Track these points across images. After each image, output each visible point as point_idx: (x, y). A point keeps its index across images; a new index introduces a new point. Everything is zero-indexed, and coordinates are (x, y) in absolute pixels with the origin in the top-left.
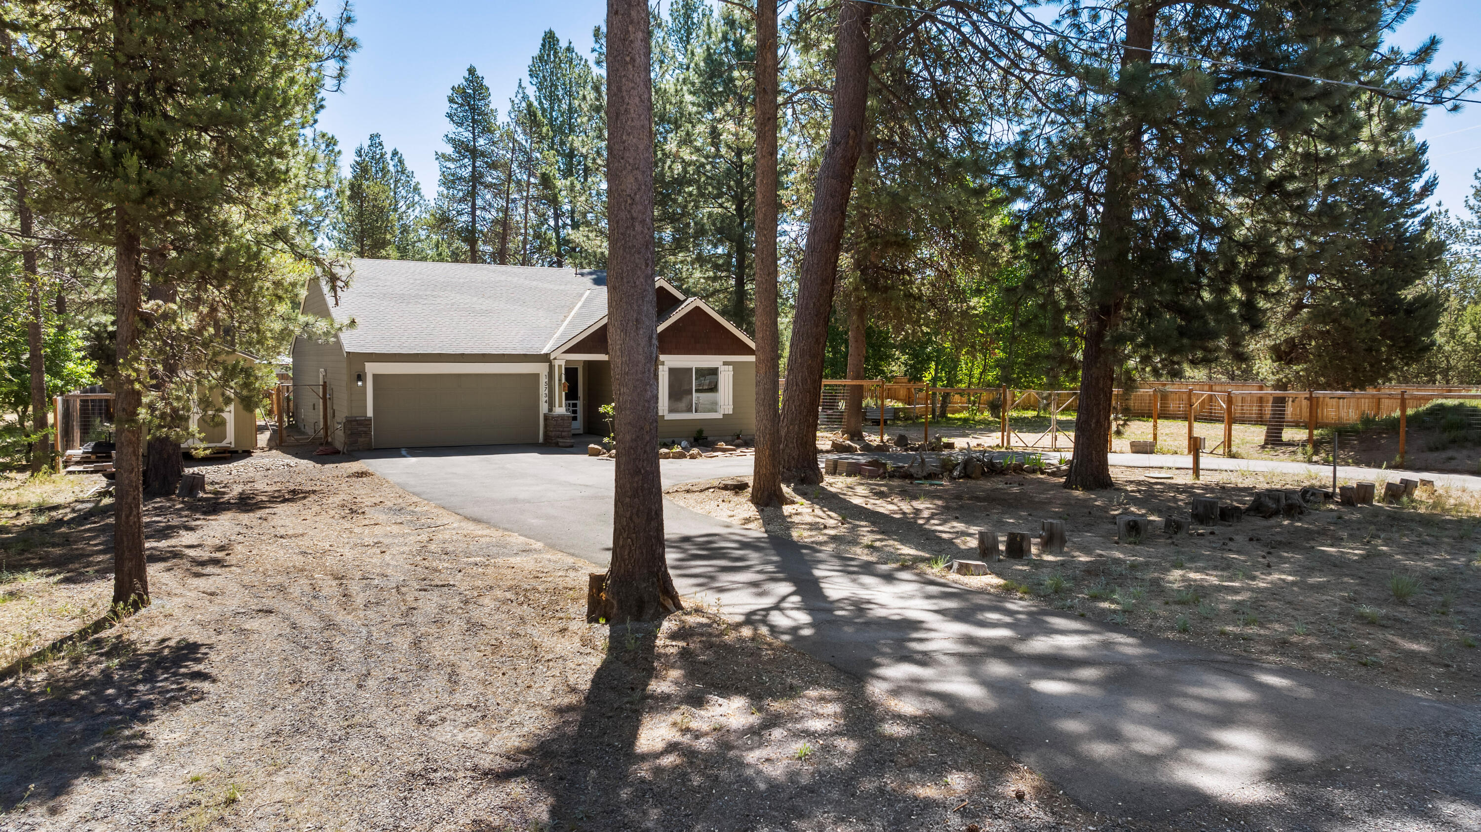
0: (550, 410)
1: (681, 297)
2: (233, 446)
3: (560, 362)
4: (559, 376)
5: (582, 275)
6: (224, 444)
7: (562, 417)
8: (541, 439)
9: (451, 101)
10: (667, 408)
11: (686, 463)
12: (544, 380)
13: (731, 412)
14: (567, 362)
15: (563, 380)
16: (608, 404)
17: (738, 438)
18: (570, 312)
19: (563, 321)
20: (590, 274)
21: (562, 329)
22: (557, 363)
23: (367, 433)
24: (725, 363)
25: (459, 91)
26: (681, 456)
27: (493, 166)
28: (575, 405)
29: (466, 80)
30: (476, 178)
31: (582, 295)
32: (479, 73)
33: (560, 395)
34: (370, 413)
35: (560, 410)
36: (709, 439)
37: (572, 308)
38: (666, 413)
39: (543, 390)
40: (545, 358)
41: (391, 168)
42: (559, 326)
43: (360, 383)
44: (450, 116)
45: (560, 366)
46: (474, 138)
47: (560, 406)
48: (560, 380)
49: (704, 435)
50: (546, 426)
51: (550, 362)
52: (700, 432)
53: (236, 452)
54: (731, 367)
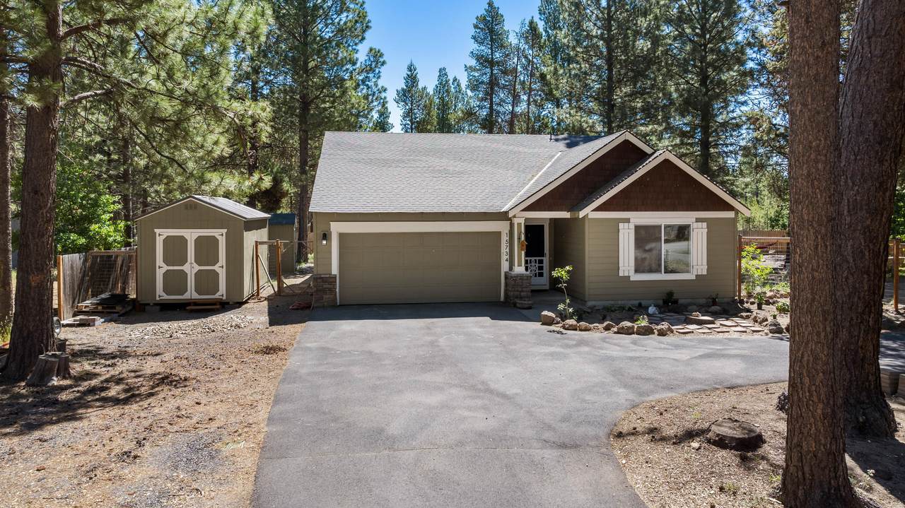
0: (511, 269)
1: (648, 150)
2: (224, 298)
3: (520, 221)
4: (520, 234)
5: (557, 140)
6: (217, 296)
7: (521, 277)
8: (502, 298)
9: (476, 27)
10: (633, 269)
11: (652, 341)
12: (505, 238)
13: (705, 272)
14: (526, 220)
15: (523, 238)
16: (563, 267)
17: (714, 303)
18: (538, 172)
19: (530, 180)
20: (565, 139)
21: (527, 187)
22: (516, 221)
23: (332, 291)
24: (698, 220)
25: (482, 19)
26: (646, 331)
27: (505, 72)
28: (541, 262)
29: (487, 11)
30: (493, 83)
31: (554, 156)
32: (496, 5)
33: (520, 255)
34: (335, 270)
35: (519, 270)
36: (681, 301)
37: (542, 169)
38: (632, 273)
39: (504, 249)
40: (503, 216)
41: (453, 90)
42: (525, 184)
43: (324, 242)
44: (474, 37)
45: (519, 224)
46: (492, 53)
47: (520, 265)
48: (519, 238)
49: (675, 297)
50: (506, 285)
51: (510, 219)
52: (670, 294)
53: (228, 303)
54: (705, 225)
